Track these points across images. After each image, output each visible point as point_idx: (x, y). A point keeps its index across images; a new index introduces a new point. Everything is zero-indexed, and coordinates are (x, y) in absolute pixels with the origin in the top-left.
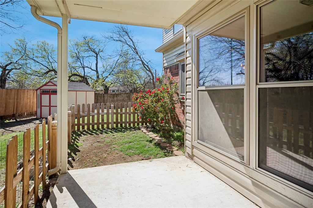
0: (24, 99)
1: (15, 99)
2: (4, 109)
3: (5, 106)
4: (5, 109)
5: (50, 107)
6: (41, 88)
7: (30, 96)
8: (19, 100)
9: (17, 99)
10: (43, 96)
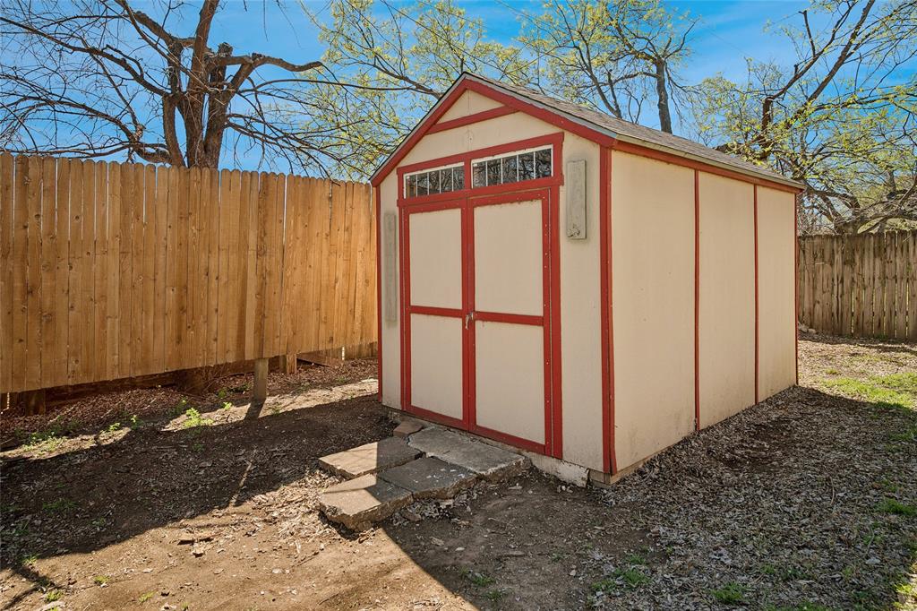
0: (306, 254)
1: (243, 246)
2: (171, 322)
3: (180, 298)
4: (180, 321)
5: (472, 324)
6: (404, 163)
7: (347, 229)
8: (272, 262)
9: (261, 253)
10: (415, 220)
